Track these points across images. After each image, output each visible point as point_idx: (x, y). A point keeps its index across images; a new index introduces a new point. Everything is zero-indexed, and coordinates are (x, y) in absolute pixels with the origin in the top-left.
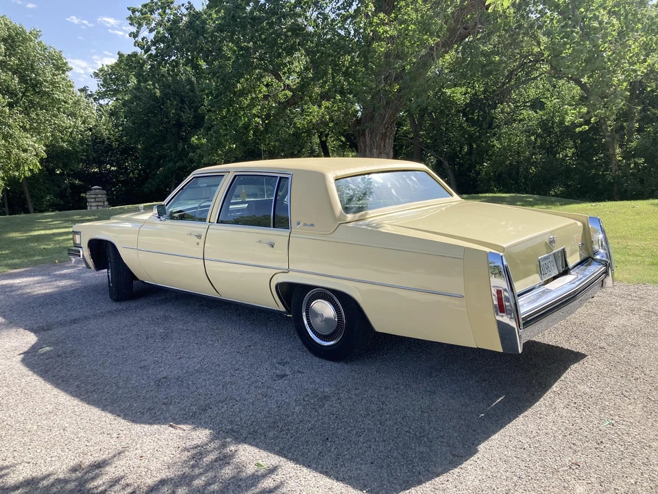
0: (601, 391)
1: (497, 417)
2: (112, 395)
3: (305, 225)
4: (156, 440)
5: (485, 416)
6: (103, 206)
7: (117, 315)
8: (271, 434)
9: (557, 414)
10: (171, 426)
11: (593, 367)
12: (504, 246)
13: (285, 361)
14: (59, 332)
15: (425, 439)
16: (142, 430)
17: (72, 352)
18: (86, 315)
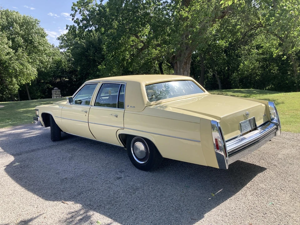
0: (270, 187)
1: (217, 199)
2: (40, 186)
3: (131, 107)
4: (54, 209)
5: (211, 199)
6: (59, 97)
7: (52, 148)
8: (107, 207)
9: (246, 198)
10: (62, 202)
11: (269, 175)
12: (221, 117)
13: (122, 171)
14: (24, 156)
15: (180, 210)
16: (49, 204)
17: (27, 166)
18: (39, 148)
